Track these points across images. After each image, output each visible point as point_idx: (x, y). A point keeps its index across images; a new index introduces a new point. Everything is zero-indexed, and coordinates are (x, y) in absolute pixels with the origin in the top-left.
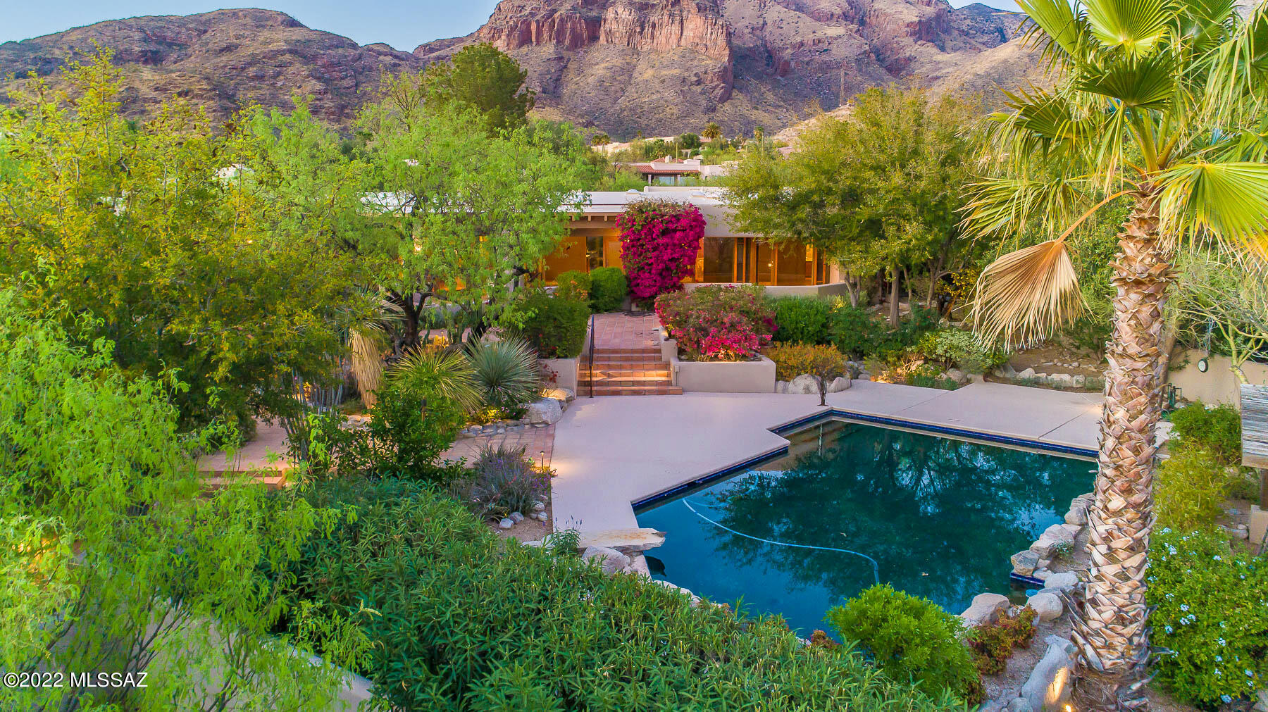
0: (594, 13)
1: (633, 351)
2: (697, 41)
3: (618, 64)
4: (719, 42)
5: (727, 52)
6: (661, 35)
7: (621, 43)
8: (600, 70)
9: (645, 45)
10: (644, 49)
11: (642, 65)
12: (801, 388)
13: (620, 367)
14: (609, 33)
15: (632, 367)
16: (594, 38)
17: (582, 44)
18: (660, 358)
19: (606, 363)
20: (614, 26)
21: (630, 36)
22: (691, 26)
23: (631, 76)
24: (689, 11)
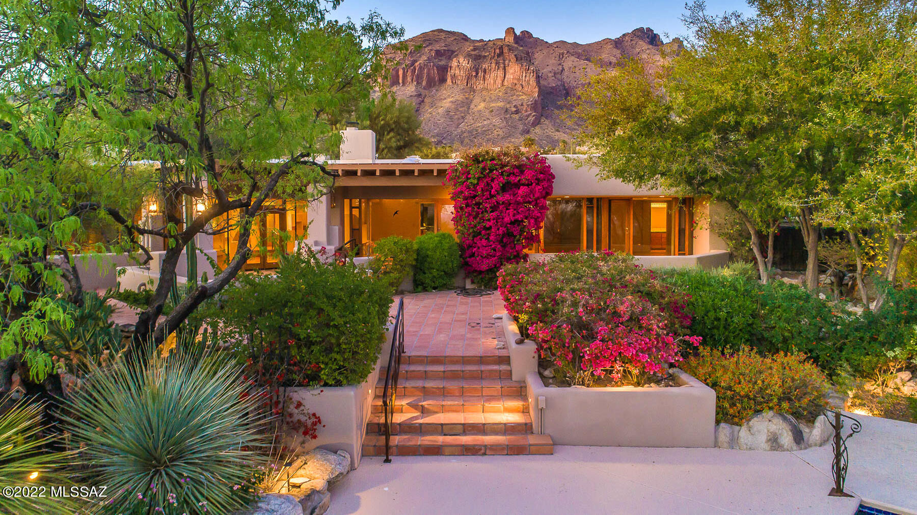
0: (442, 63)
1: (465, 360)
2: (515, 81)
3: (460, 99)
4: (531, 83)
5: (537, 89)
6: (491, 78)
7: (461, 83)
8: (446, 104)
9: (479, 85)
10: (478, 88)
11: (477, 100)
12: (762, 438)
13: (443, 393)
14: (454, 77)
15: (462, 393)
16: (443, 80)
17: (434, 85)
18: (509, 374)
19: (420, 383)
20: (457, 72)
21: (469, 78)
22: (511, 71)
23: (469, 108)
24: (510, 60)
